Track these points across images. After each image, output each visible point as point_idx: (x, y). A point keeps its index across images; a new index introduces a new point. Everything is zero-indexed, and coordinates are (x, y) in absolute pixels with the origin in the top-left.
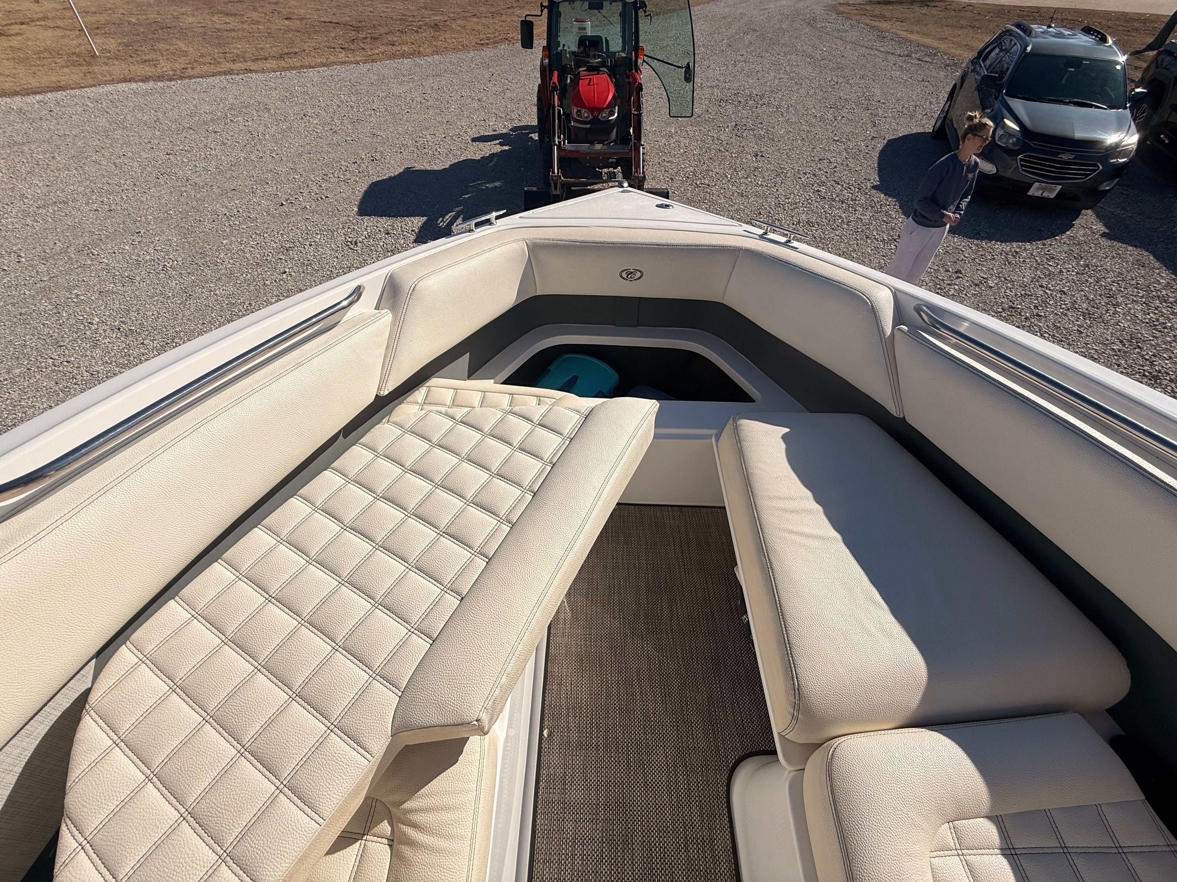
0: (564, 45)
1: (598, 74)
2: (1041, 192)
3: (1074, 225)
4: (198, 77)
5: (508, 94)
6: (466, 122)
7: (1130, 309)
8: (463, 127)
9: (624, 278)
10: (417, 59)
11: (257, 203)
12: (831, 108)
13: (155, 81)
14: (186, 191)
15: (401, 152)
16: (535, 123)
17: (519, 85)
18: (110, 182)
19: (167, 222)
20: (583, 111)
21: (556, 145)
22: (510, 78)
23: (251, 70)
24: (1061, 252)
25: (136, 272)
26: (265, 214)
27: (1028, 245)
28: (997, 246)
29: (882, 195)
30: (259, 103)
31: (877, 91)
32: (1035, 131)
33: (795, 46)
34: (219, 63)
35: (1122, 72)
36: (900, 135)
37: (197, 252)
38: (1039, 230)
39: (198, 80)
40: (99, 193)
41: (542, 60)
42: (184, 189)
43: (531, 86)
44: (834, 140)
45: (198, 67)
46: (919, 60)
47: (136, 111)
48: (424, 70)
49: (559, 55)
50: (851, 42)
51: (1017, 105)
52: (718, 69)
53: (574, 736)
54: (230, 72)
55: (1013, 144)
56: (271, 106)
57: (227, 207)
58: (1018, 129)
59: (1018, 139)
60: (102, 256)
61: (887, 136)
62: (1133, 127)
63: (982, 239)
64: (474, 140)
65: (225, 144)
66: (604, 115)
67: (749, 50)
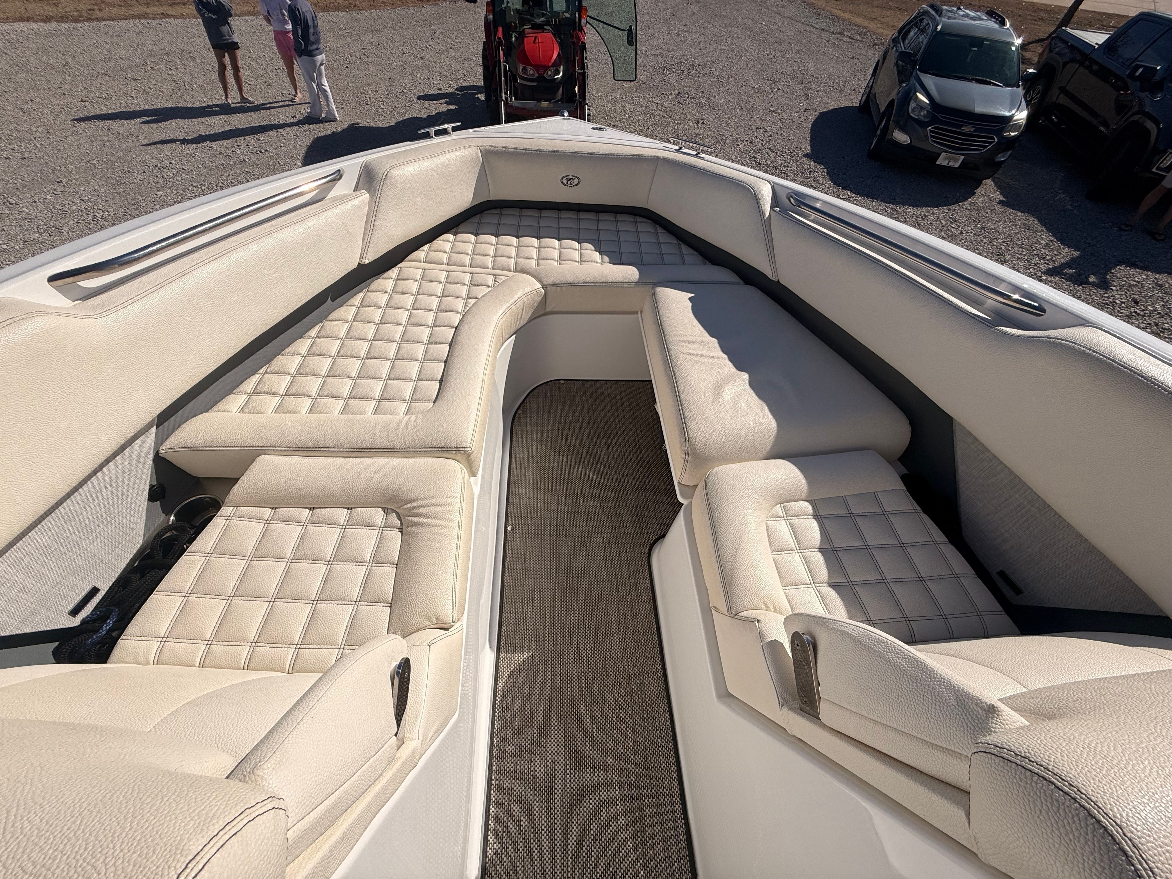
0: (508, 2)
1: (543, 32)
2: (947, 161)
3: (975, 193)
4: (108, 20)
5: (452, 54)
6: (409, 80)
7: (1015, 265)
8: (406, 85)
9: (564, 184)
10: (354, 13)
11: (191, 155)
12: (768, 80)
13: (58, 21)
14: (108, 141)
15: (342, 108)
16: (481, 83)
17: (463, 44)
18: (18, 128)
19: (91, 172)
20: (529, 68)
21: (503, 100)
22: (453, 37)
23: (168, 15)
24: (962, 216)
25: (63, 222)
26: (200, 166)
27: (935, 210)
28: (909, 210)
29: (812, 163)
30: (182, 51)
31: (811, 66)
32: (943, 104)
33: (736, 19)
34: (131, 6)
35: (1016, 53)
36: (831, 108)
37: (129, 203)
38: (946, 197)
39: (108, 23)
40: (8, 140)
41: (486, 17)
42: (106, 139)
43: (475, 46)
44: (770, 111)
45: (107, 9)
46: (850, 38)
47: (40, 53)
48: (362, 25)
49: (503, 12)
50: (789, 18)
51: (929, 80)
52: (662, 37)
53: (532, 530)
54: (145, 16)
55: (924, 116)
56: (196, 55)
57: (157, 159)
58: (927, 102)
59: (928, 111)
60: (21, 205)
61: (818, 109)
62: (1024, 103)
63: (897, 204)
64: (419, 98)
65: (148, 93)
66: (550, 73)
67: (691, 20)
